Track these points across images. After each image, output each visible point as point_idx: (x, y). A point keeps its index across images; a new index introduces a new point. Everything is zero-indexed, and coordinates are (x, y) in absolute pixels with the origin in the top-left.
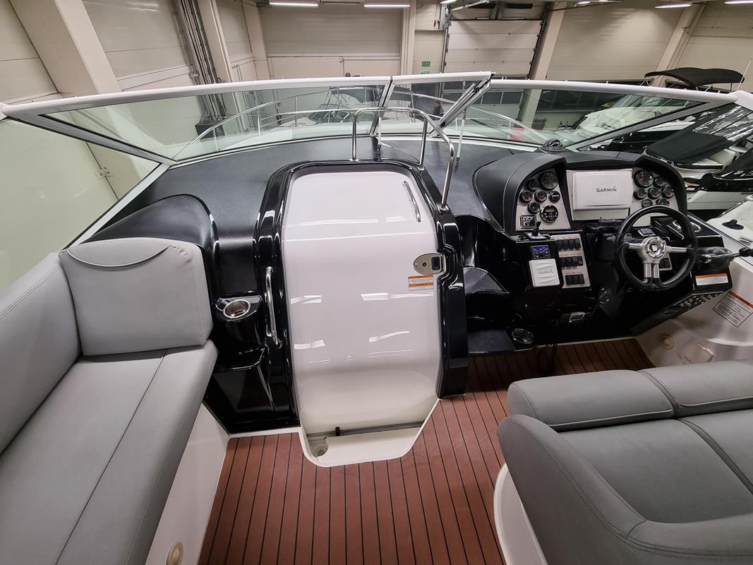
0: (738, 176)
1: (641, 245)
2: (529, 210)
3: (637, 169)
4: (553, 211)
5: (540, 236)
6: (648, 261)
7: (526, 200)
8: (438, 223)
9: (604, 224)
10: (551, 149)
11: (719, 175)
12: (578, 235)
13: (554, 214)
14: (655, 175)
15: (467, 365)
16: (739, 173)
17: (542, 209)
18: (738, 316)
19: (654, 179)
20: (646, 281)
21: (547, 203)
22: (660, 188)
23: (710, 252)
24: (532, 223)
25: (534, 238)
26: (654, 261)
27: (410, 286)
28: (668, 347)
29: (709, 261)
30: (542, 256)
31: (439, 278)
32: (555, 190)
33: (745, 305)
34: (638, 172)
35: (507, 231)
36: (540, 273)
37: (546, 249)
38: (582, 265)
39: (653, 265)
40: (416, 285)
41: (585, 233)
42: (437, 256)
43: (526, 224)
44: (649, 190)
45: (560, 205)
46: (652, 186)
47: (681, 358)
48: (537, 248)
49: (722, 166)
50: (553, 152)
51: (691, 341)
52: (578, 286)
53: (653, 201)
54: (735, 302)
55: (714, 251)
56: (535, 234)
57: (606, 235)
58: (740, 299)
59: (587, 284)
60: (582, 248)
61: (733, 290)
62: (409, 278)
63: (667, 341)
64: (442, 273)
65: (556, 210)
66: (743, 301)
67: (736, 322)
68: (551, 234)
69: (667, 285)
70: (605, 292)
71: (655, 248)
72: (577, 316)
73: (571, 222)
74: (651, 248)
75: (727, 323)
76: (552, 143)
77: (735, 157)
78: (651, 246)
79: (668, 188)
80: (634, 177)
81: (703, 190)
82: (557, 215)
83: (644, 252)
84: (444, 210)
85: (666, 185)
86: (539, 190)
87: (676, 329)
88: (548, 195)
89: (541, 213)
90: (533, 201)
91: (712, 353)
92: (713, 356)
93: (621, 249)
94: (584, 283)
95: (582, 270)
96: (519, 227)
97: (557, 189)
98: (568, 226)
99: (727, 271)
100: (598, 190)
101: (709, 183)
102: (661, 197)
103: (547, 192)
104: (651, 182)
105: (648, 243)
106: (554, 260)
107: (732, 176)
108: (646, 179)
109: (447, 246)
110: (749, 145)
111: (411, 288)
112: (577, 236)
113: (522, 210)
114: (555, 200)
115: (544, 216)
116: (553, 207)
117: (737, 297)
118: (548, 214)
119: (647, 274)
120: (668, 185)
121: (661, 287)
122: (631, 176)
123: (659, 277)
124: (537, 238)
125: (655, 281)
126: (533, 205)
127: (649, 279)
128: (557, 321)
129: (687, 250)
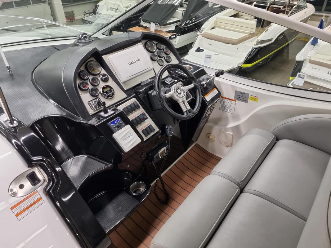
0: (188, 23)
1: (171, 92)
2: (92, 95)
3: (144, 41)
4: (109, 89)
5: (110, 112)
6: (180, 101)
7: (86, 89)
8: (14, 141)
9: (145, 85)
10: (83, 41)
11: (181, 25)
12: (134, 98)
13: (110, 91)
14: (156, 43)
15: (111, 243)
16: (188, 22)
17: (101, 90)
18: (231, 108)
19: (156, 45)
20: (185, 114)
21: (102, 85)
22: (161, 50)
23: (203, 80)
24: (99, 104)
25: (106, 115)
26: (183, 99)
27: (17, 215)
28: (213, 140)
29: (205, 85)
30: (119, 127)
31: (45, 191)
32: (102, 73)
33: (231, 101)
34: (146, 44)
35: (84, 118)
36: (124, 140)
37: (119, 121)
38: (147, 118)
39: (183, 102)
40: (24, 210)
41: (137, 95)
42: (30, 172)
43: (96, 107)
44: (157, 53)
45: (111, 83)
46: (158, 50)
47: (222, 143)
48: (113, 123)
49: (180, 20)
50: (87, 43)
51: (220, 131)
52: (152, 134)
53: (163, 59)
54: (226, 101)
55: (205, 79)
56: (106, 112)
57: (150, 92)
58: (227, 99)
59: (157, 130)
60: (141, 107)
61: (222, 95)
62: (12, 208)
63: (211, 137)
64: (46, 183)
65: (111, 88)
66: (229, 99)
67: (232, 112)
68: (117, 106)
69: (196, 110)
70: (169, 128)
71: (179, 91)
72: (162, 152)
73: (126, 92)
74: (177, 92)
75: (229, 114)
76: (82, 36)
77: (183, 13)
78: (177, 90)
79: (166, 48)
80: (145, 47)
81: (178, 35)
82: (114, 91)
83: (175, 96)
84: (15, 125)
85: (163, 47)
86: (91, 77)
87: (211, 128)
88: (99, 78)
89: (101, 94)
90: (91, 87)
91: (232, 134)
92: (233, 135)
93: (163, 101)
94: (154, 130)
95: (149, 122)
96: (91, 112)
97: (103, 72)
98: (124, 96)
99: (215, 87)
100: (130, 64)
101: (180, 31)
102: (165, 55)
103: (97, 77)
104: (155, 47)
105: (175, 90)
106: (128, 125)
107: (186, 24)
108: (152, 46)
109: (35, 158)
110: (185, 6)
111: (19, 217)
112: (134, 100)
113: (86, 97)
114: (106, 80)
115: (105, 95)
116: (107, 86)
117: (225, 98)
118: (107, 92)
119: (184, 109)
120: (165, 47)
121: (194, 114)
122: (143, 48)
123: (190, 108)
124: (109, 114)
125: (189, 111)
126: (92, 90)
127: (186, 111)
128: (153, 163)
129: (194, 85)
